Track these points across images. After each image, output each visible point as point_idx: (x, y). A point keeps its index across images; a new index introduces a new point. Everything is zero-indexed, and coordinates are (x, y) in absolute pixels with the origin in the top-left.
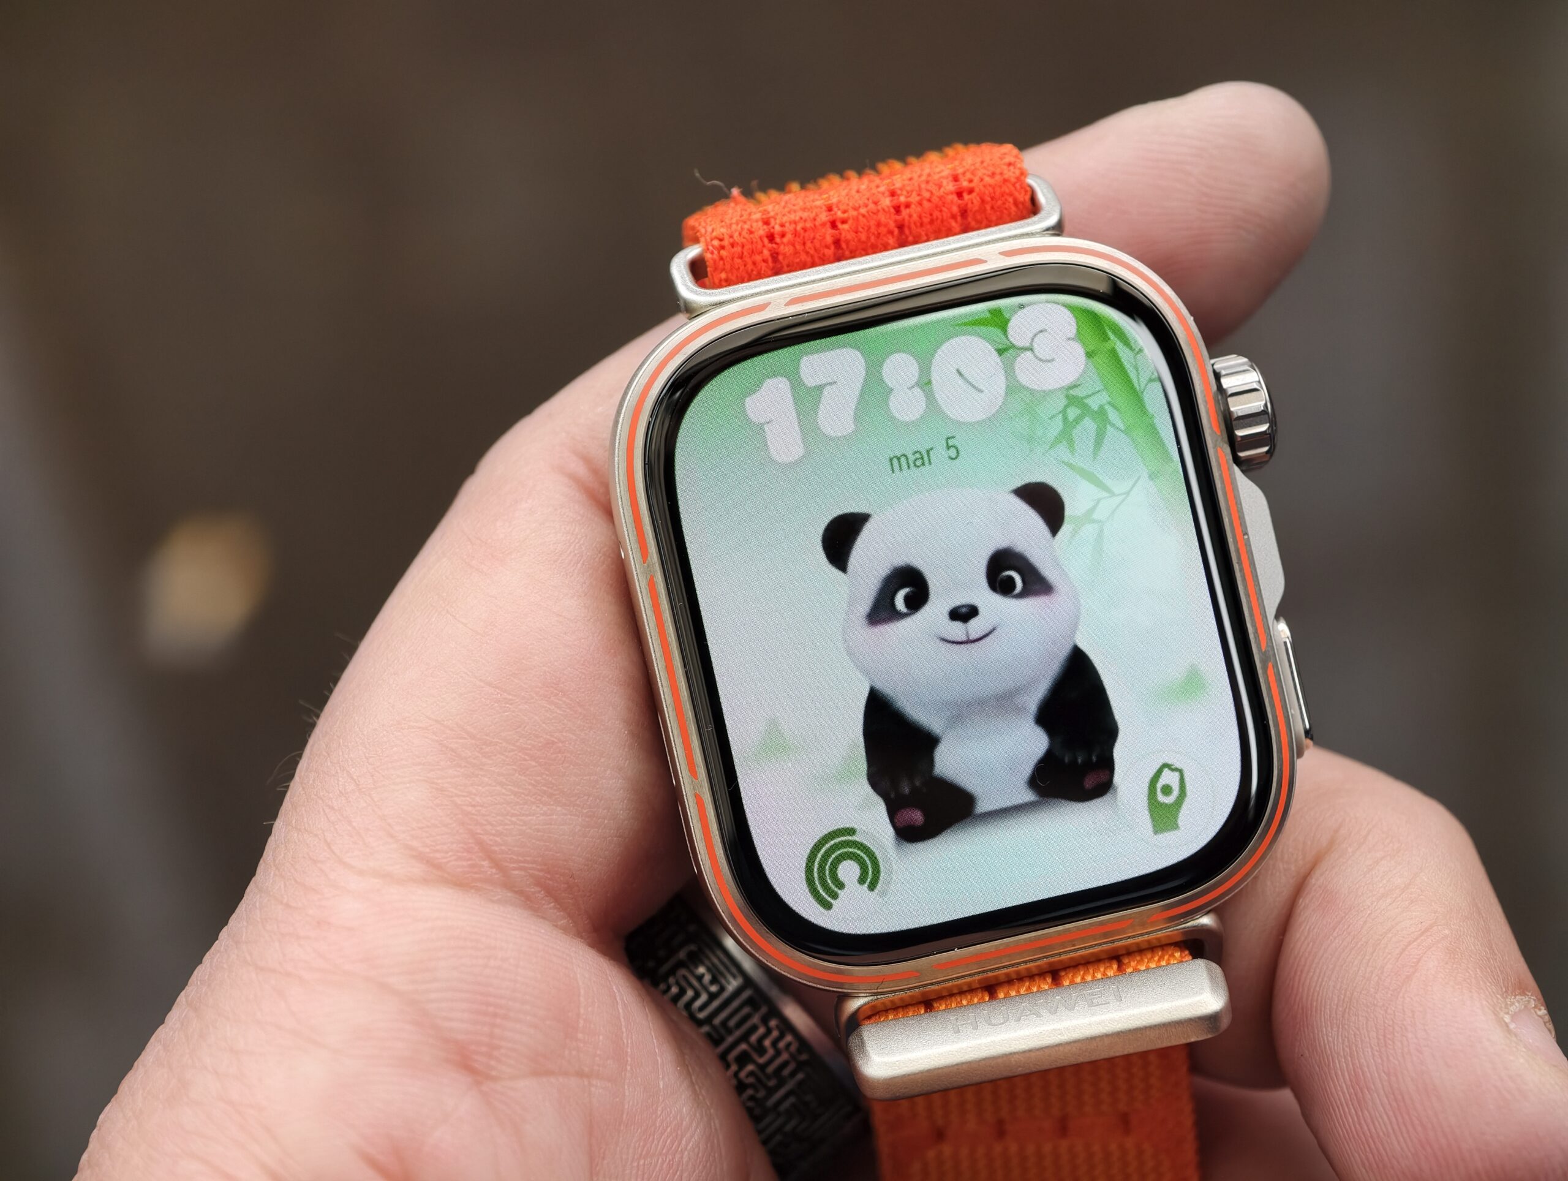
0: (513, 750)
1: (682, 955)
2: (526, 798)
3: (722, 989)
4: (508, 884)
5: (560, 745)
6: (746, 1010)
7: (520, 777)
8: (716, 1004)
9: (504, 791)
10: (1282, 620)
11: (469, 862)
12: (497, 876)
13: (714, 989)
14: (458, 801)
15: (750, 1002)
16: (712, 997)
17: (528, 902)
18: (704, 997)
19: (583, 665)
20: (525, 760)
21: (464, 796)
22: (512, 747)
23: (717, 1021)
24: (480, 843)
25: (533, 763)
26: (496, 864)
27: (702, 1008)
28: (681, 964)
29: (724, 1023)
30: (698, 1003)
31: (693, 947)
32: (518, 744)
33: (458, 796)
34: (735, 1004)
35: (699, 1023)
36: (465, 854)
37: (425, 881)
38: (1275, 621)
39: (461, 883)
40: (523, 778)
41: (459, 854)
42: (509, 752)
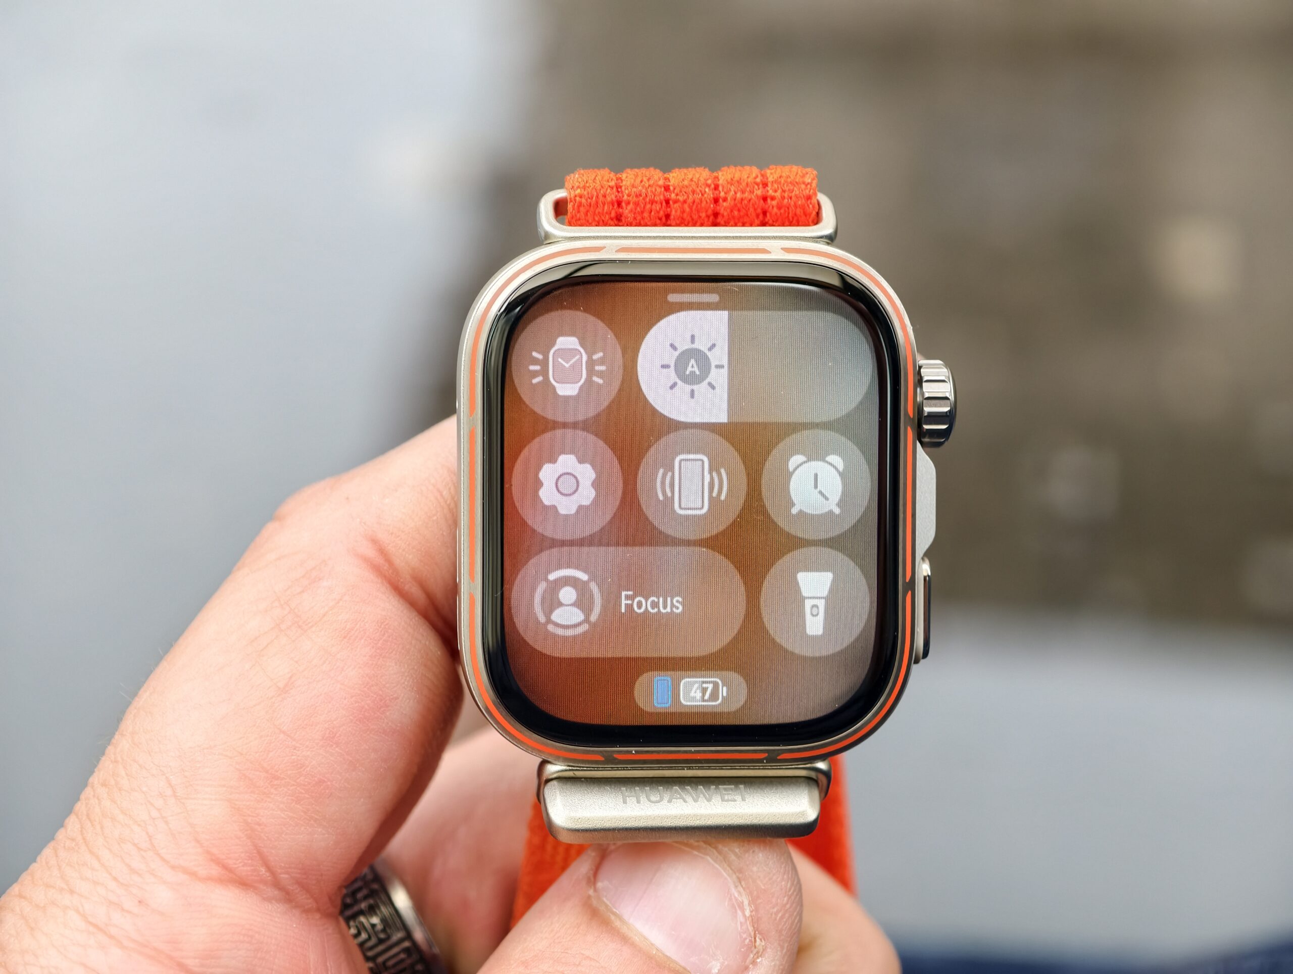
0: (294, 785)
1: (363, 905)
2: (298, 821)
3: (388, 937)
4: (277, 884)
5: (329, 783)
6: (402, 956)
7: (296, 805)
8: (381, 948)
9: (283, 815)
10: (927, 561)
11: (252, 868)
12: (269, 878)
13: (382, 936)
14: (249, 819)
15: (406, 950)
16: (381, 941)
17: (288, 898)
18: (374, 941)
19: (355, 723)
20: (301, 793)
21: (253, 816)
22: (293, 783)
23: (380, 960)
24: (260, 853)
25: (307, 796)
26: (269, 869)
27: (371, 948)
28: (361, 912)
29: (384, 963)
30: (370, 944)
31: (371, 901)
32: (298, 781)
33: (249, 816)
34: (395, 950)
35: (368, 959)
36: (250, 862)
37: (220, 881)
38: (921, 561)
39: (243, 884)
40: (298, 806)
41: (246, 861)
42: (291, 786)
